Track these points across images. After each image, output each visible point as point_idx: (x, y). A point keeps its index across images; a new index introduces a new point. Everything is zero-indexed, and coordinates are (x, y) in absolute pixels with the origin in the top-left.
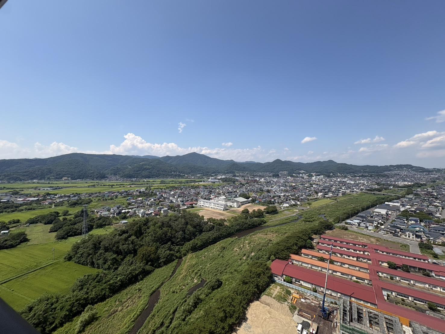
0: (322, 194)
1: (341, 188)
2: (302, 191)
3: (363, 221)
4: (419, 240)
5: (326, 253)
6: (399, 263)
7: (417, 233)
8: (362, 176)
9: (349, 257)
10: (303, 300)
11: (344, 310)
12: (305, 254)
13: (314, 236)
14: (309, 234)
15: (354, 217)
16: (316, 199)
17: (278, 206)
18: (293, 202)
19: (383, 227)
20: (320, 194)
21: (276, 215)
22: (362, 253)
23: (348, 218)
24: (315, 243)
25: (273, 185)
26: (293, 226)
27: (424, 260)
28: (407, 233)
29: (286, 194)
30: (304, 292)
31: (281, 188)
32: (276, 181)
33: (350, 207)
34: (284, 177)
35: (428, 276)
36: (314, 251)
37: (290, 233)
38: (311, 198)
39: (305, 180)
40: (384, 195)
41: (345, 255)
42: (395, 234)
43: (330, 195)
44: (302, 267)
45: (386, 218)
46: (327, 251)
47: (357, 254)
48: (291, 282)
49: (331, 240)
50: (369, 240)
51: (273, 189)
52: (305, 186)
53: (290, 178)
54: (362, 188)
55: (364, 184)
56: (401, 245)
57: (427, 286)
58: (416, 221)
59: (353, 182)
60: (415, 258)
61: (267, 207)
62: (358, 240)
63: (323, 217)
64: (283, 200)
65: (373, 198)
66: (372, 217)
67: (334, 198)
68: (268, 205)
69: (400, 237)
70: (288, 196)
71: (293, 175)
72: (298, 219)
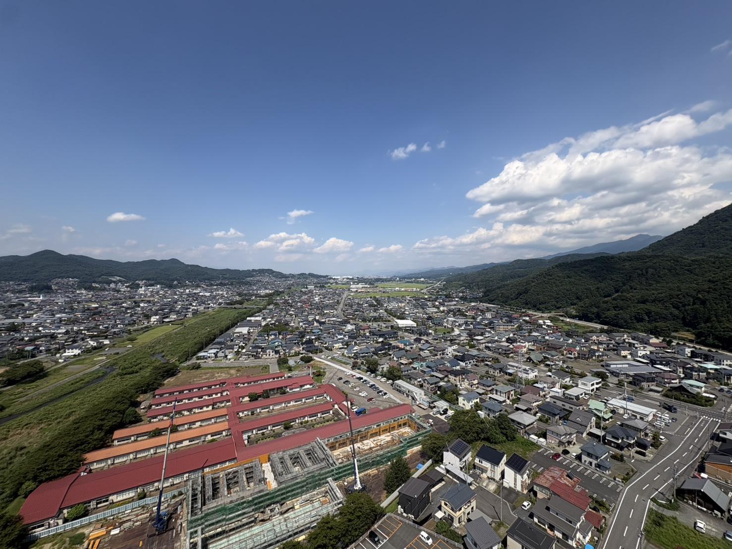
0: (157, 317)
1: (191, 304)
2: (114, 317)
3: (221, 349)
4: (277, 356)
5: (165, 418)
6: (259, 390)
7: (277, 349)
8: (221, 284)
9: (201, 409)
10: (115, 532)
11: (194, 495)
12: (119, 440)
13: (141, 398)
14: (131, 397)
15: (210, 347)
16: (147, 329)
17: (46, 360)
18: (93, 343)
19: (244, 351)
20: (154, 319)
21: (38, 382)
22: (219, 395)
23: (200, 350)
24: (143, 409)
25: (32, 312)
26: (93, 393)
27: (281, 377)
28: (268, 351)
29: (72, 329)
30: (119, 513)
31: (58, 316)
32: (42, 301)
33: (205, 332)
34: (66, 292)
35: (284, 393)
36: (140, 425)
37: (84, 410)
38: (136, 327)
39: (123, 294)
40: (245, 308)
41: (195, 408)
42: (256, 357)
43: (173, 317)
44: (115, 468)
45: (246, 338)
46: (165, 415)
47: (213, 399)
48: (86, 514)
49: (173, 393)
50: (228, 374)
51: (32, 321)
52: (123, 307)
53: (84, 292)
54: (220, 301)
55: (222, 296)
56: (262, 367)
57: (283, 405)
58: (275, 335)
59: (208, 294)
60: (274, 379)
61: (8, 368)
62: (215, 379)
63: (159, 358)
64: (63, 343)
65: (233, 314)
66: (232, 341)
67: (179, 322)
68: (13, 362)
69: (261, 358)
70: (79, 332)
71: (94, 285)
72: (105, 374)
